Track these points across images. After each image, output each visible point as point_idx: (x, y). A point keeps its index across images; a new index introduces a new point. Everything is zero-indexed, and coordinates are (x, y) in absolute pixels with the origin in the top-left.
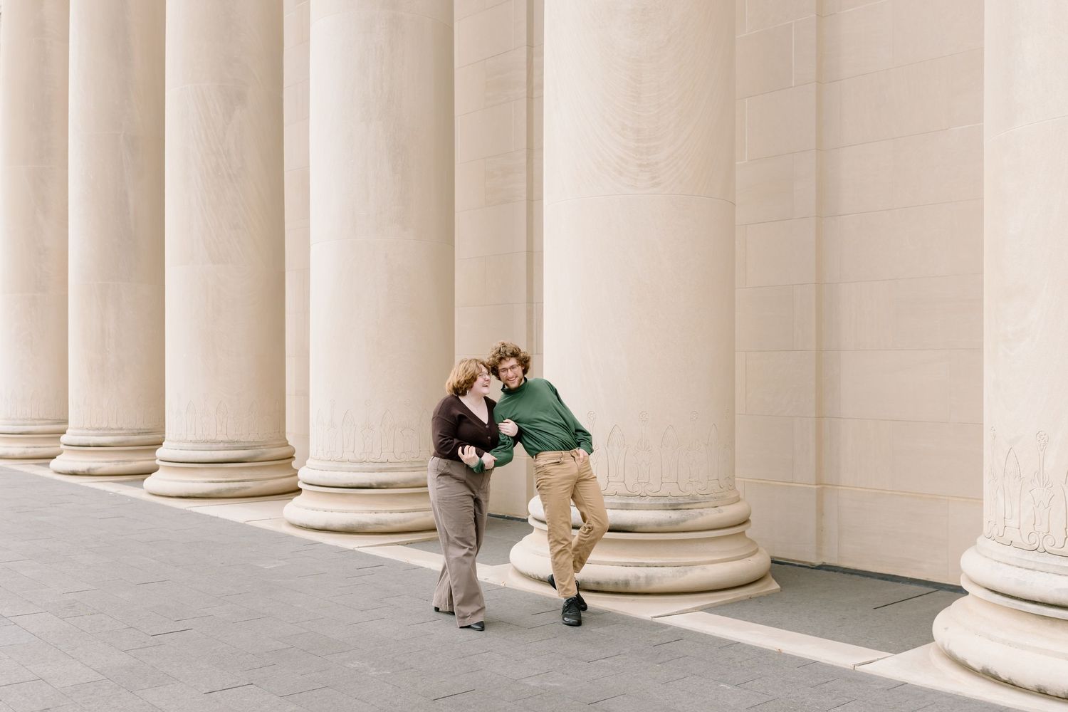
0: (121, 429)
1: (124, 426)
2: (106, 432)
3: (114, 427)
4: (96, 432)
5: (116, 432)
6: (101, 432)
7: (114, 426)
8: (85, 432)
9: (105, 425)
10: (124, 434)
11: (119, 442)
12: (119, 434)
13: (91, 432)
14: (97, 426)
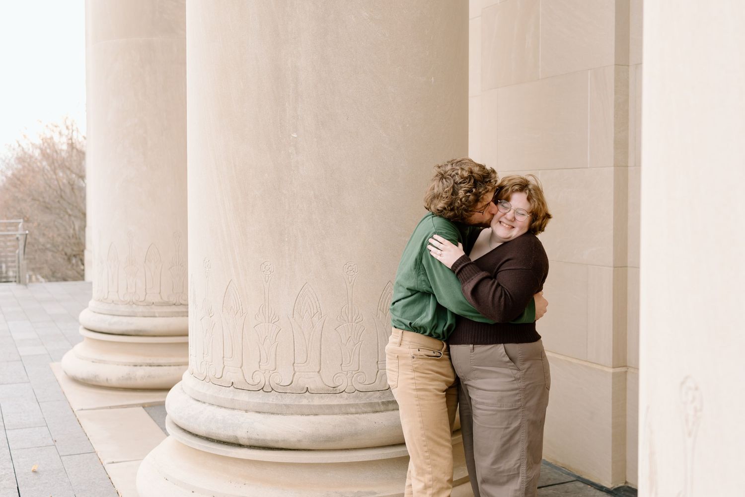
0: (334, 391)
1: (343, 383)
2: (288, 400)
3: (311, 387)
4: (258, 399)
5: (317, 401)
6: (272, 399)
7: (314, 383)
8: (227, 394)
9: (283, 377)
10: (343, 410)
11: (328, 439)
12: (329, 410)
13: (244, 397)
14: (260, 379)
